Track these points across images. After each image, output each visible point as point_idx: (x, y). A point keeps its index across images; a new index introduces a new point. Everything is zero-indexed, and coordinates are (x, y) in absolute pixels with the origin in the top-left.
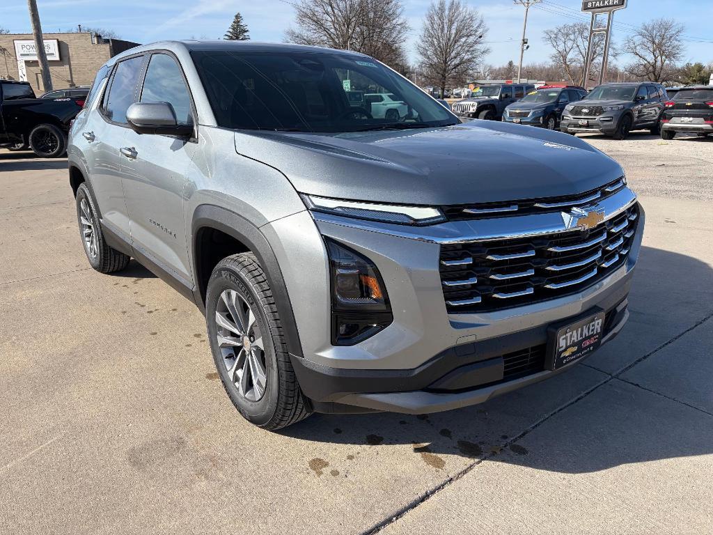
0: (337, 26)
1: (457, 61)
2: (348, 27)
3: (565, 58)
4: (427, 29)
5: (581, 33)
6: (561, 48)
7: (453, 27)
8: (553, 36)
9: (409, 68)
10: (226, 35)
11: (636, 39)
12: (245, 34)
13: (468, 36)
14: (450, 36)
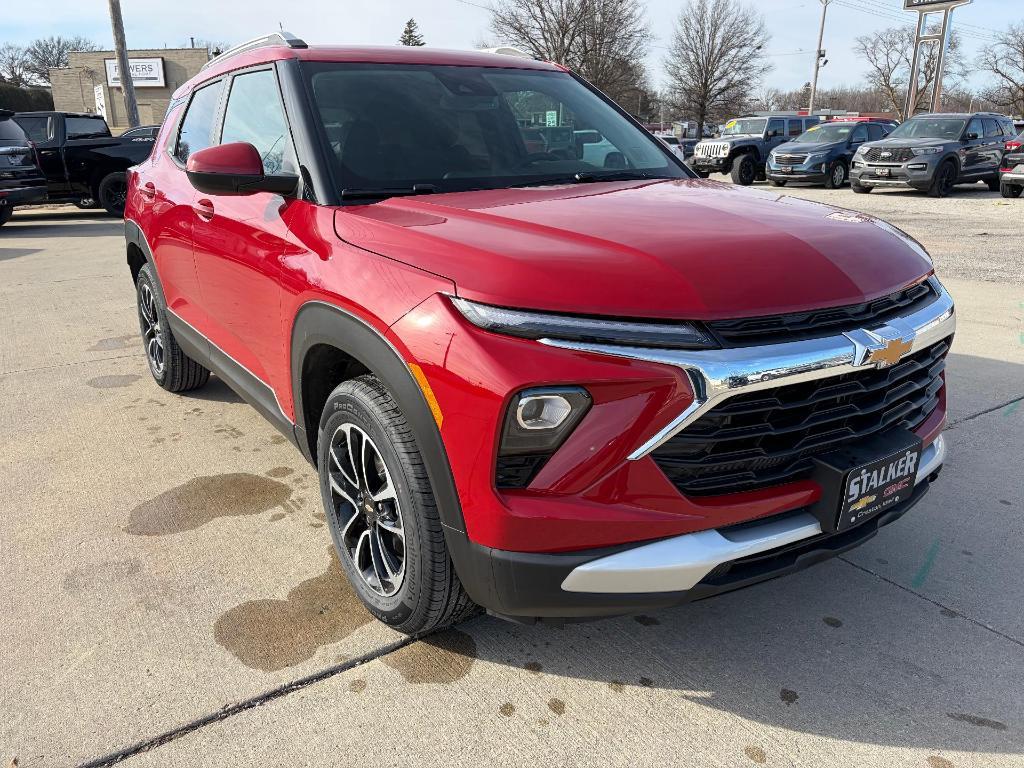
0: (547, 35)
1: (722, 84)
2: (563, 36)
3: (887, 78)
4: (679, 38)
6: (882, 63)
7: (718, 34)
8: (869, 46)
9: (652, 94)
11: (997, 49)
13: (741, 47)
14: (714, 47)
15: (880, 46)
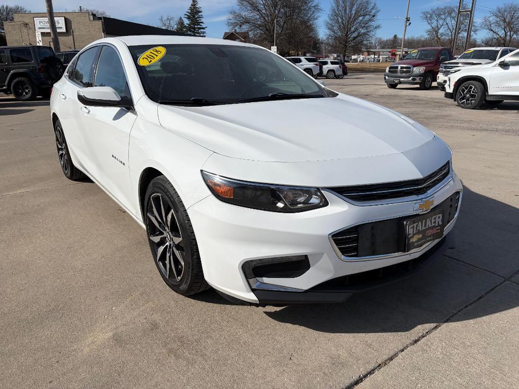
0: (267, 8)
1: (355, 35)
2: (275, 8)
3: (437, 32)
4: (334, 10)
5: (450, 14)
6: (434, 25)
7: (354, 9)
8: (429, 16)
9: (319, 40)
10: (186, 15)
11: (491, 19)
12: (200, 14)
13: (365, 16)
14: (351, 15)
15: (434, 16)
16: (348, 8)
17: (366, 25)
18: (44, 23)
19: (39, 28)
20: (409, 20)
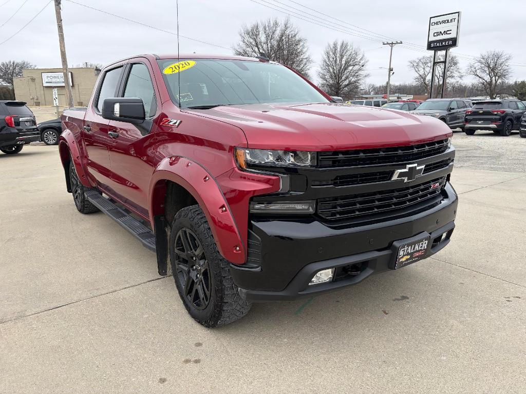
1: (346, 82)
3: (424, 79)
4: (325, 61)
6: (421, 73)
7: (343, 60)
8: (415, 64)
11: (476, 65)
13: (354, 66)
14: (341, 65)
15: (421, 64)
16: (338, 59)
17: (356, 74)
18: (51, 77)
19: (47, 82)
20: (392, 70)
